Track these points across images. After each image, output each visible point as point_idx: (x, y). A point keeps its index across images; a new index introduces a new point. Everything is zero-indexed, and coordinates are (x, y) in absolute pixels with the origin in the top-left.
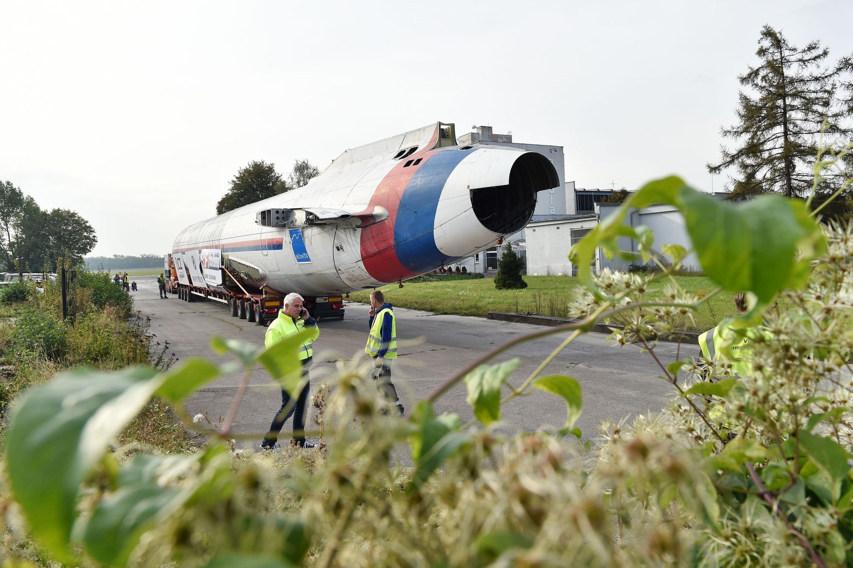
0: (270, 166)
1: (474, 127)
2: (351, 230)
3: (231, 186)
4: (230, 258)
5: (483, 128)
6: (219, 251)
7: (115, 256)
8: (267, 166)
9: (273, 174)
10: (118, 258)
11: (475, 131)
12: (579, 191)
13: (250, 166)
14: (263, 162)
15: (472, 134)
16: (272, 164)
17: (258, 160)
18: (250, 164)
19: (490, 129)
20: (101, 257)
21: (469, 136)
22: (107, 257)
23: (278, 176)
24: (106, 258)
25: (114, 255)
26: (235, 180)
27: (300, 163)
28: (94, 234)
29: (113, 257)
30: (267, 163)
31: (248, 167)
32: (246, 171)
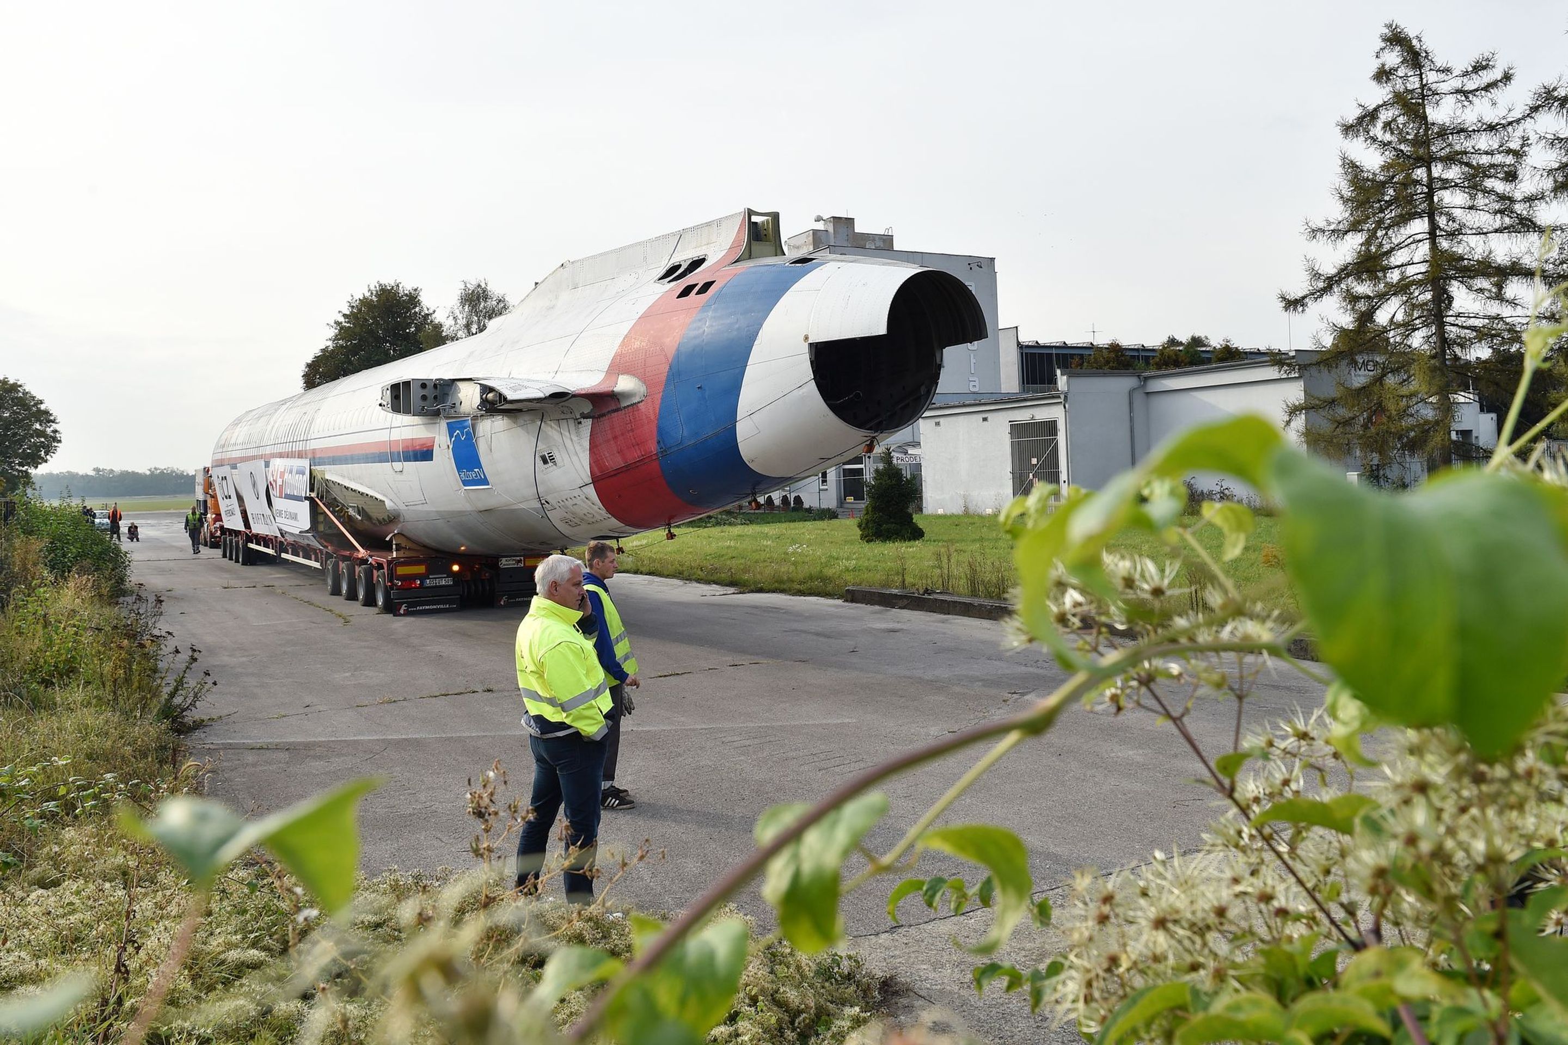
0: (412, 292)
1: (819, 219)
2: (571, 422)
3: (332, 332)
4: (327, 477)
5: (836, 220)
6: (305, 463)
7: (97, 470)
8: (406, 292)
9: (417, 309)
10: (103, 475)
11: (820, 226)
12: (1028, 347)
13: (372, 293)
14: (398, 286)
15: (815, 232)
16: (416, 290)
17: (388, 281)
18: (372, 288)
19: (850, 221)
20: (68, 472)
21: (808, 236)
22: (81, 473)
23: (427, 312)
24: (77, 474)
25: (94, 470)
26: (342, 319)
27: (471, 287)
28: (54, 426)
29: (92, 473)
30: (407, 286)
31: (368, 294)
32: (364, 302)
